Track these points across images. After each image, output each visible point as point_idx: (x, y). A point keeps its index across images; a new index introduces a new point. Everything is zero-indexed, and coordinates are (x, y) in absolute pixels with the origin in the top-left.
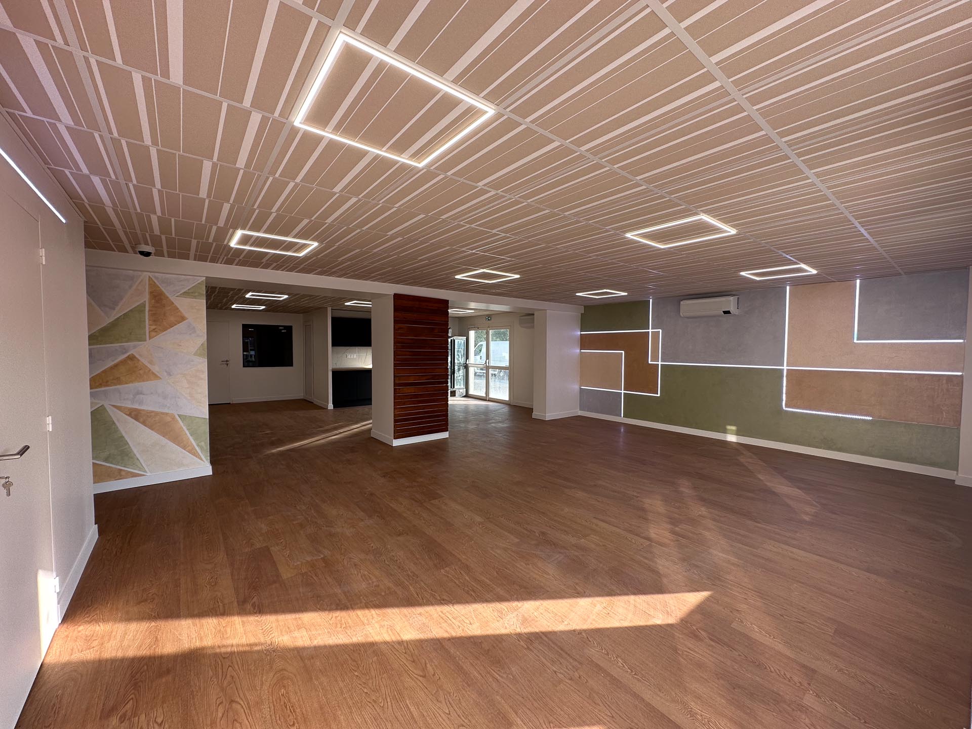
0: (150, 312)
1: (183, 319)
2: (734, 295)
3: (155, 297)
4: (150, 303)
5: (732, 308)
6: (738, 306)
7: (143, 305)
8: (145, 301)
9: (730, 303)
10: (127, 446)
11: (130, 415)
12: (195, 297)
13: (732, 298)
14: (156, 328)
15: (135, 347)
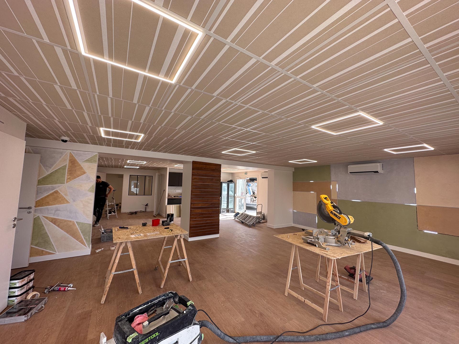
0: (68, 170)
1: (84, 173)
2: (379, 162)
3: (72, 162)
4: (69, 165)
5: (380, 169)
6: (383, 169)
7: (65, 166)
8: (67, 164)
9: (378, 167)
10: (48, 238)
11: (52, 222)
12: (92, 162)
13: (378, 164)
14: (70, 178)
15: (59, 187)
